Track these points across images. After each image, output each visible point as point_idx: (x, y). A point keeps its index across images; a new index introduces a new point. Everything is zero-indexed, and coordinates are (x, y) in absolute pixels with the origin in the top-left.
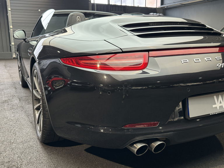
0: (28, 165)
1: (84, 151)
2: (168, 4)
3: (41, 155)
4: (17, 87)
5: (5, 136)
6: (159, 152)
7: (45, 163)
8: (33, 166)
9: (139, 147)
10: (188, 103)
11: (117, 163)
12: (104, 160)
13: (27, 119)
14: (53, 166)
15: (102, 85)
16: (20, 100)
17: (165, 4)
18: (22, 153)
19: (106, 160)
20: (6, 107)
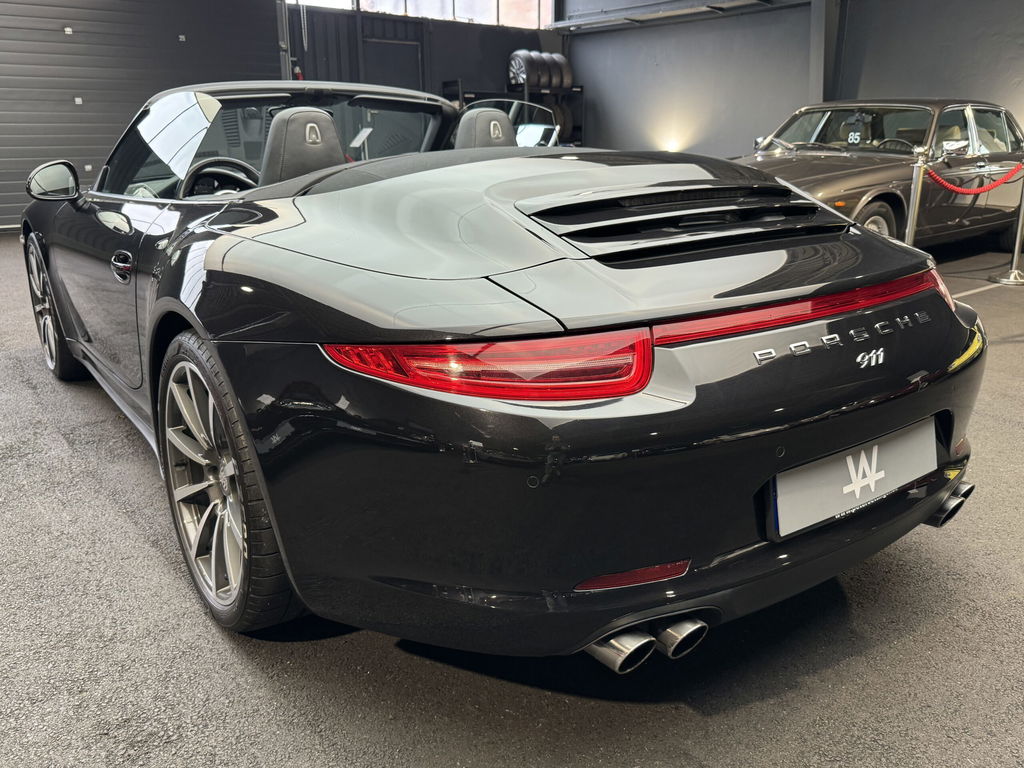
0: (206, 726)
1: (397, 652)
2: (580, 16)
3: (241, 680)
4: (35, 382)
5: (71, 612)
6: (685, 653)
7: (269, 714)
8: (225, 728)
9: (632, 649)
10: (775, 491)
11: (524, 683)
12: (478, 677)
13: (130, 527)
14: (302, 719)
15: (481, 445)
16: (71, 443)
17: (570, 18)
18: (164, 679)
19: (486, 678)
20: (21, 478)
